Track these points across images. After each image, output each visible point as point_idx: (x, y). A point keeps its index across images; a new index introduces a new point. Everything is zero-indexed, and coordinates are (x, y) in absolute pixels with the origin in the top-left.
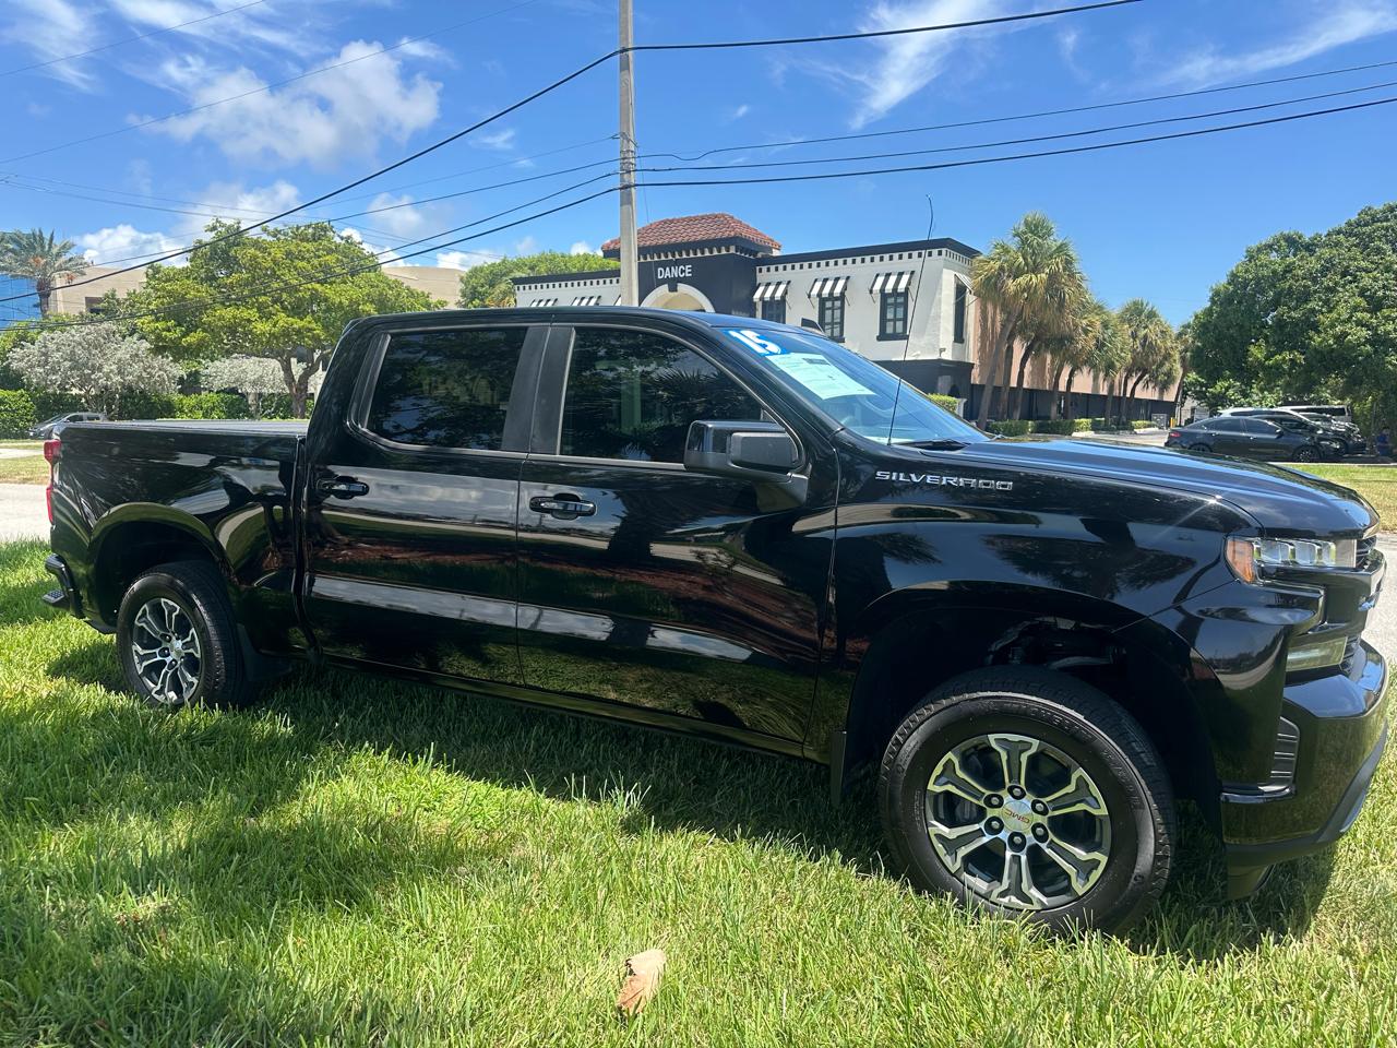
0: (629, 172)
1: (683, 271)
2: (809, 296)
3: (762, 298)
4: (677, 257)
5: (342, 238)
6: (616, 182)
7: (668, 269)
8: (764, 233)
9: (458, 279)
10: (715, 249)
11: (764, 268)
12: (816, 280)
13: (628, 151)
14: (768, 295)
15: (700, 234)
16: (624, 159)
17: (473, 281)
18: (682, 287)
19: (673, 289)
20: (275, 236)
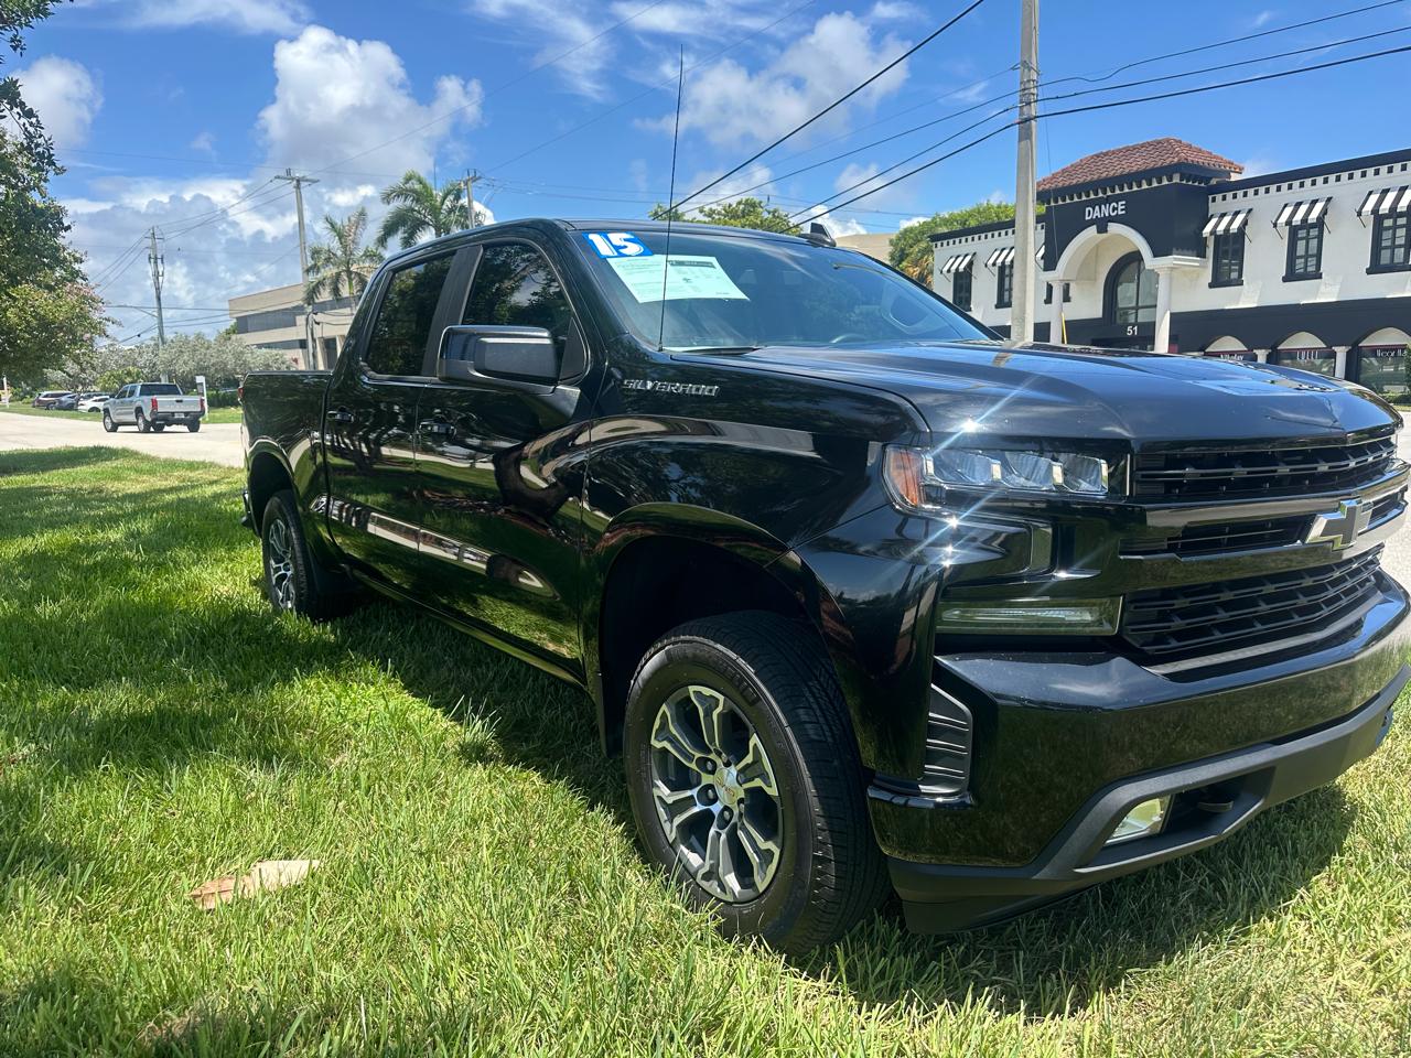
0: (1029, 104)
1: (1114, 209)
2: (1275, 225)
3: (1213, 232)
4: (1109, 193)
5: (769, 213)
6: (1015, 116)
7: (1097, 208)
8: (1220, 155)
9: (888, 242)
10: (1154, 180)
11: (1219, 197)
12: (1286, 206)
13: (1029, 81)
14: (1221, 228)
15: (1137, 164)
16: (1024, 90)
17: (902, 244)
18: (1113, 228)
19: (1102, 229)
20: (710, 216)
